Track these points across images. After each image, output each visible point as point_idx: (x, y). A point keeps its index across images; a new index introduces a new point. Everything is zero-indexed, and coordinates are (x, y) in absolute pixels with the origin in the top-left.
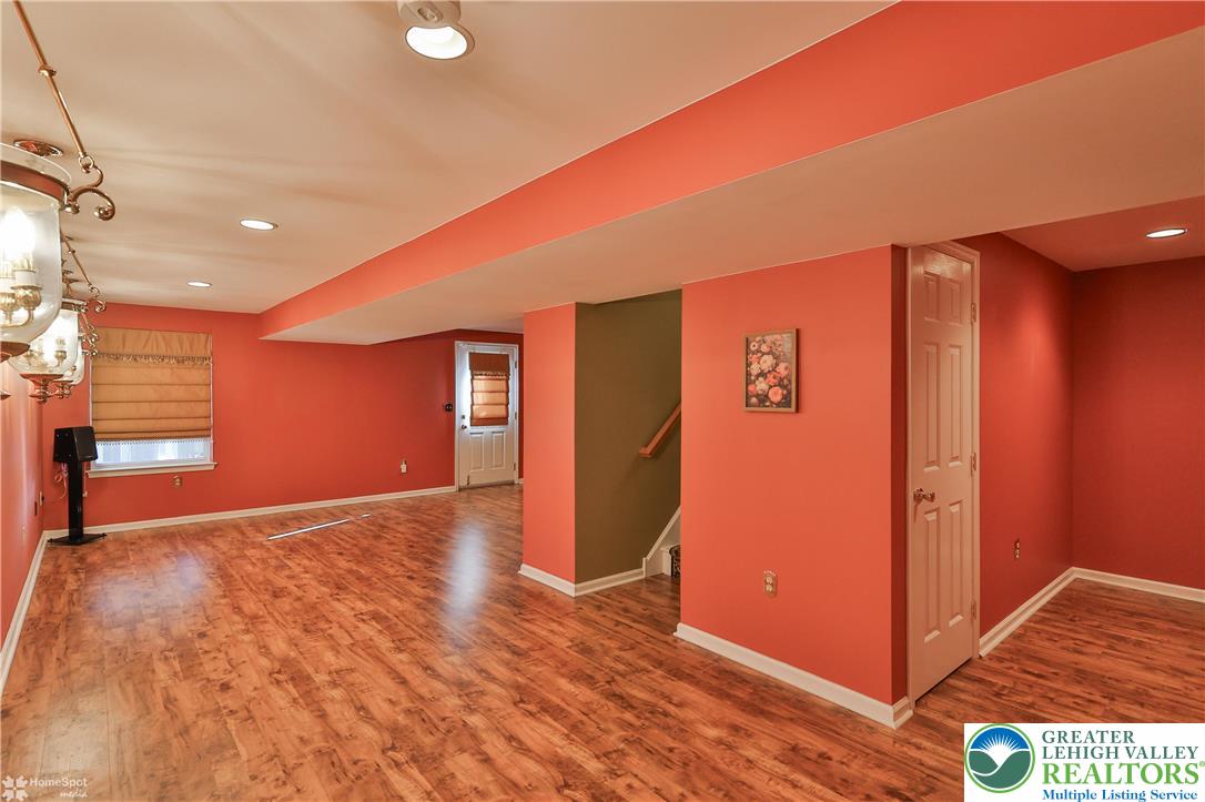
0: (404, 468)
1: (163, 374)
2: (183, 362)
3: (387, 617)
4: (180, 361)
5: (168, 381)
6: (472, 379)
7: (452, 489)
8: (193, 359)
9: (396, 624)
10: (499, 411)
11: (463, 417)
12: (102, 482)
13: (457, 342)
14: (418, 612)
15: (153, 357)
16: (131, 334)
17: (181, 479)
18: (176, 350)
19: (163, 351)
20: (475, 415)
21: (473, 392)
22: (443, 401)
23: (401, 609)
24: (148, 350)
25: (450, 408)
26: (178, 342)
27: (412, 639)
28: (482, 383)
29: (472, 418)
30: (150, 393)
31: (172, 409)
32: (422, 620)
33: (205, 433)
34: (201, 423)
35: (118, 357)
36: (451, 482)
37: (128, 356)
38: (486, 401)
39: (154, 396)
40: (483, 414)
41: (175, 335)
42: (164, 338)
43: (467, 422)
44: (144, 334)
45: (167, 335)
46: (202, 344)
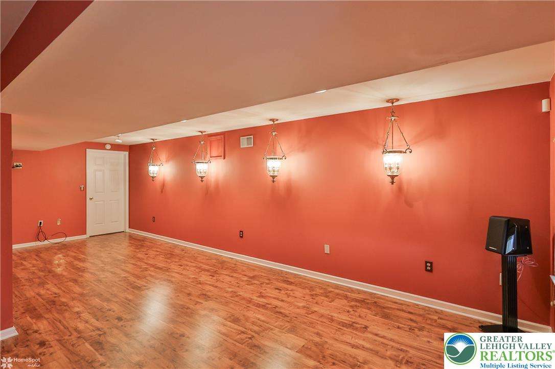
3: (133, 288)
9: (127, 286)
14: (116, 292)
23: (126, 293)
27: (120, 281)
32: (114, 289)
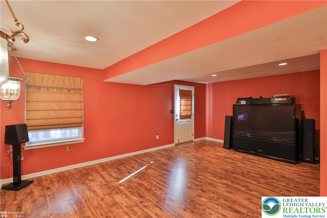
0: (158, 137)
1: (61, 97)
2: (70, 91)
4: (69, 90)
5: (64, 100)
6: (181, 100)
7: (173, 145)
8: (75, 90)
10: (188, 113)
11: (177, 116)
12: (31, 151)
13: (175, 85)
15: (57, 88)
16: (46, 76)
17: (69, 148)
18: (67, 85)
19: (61, 85)
20: (181, 115)
21: (181, 105)
22: (170, 109)
24: (54, 85)
25: (173, 112)
26: (68, 81)
28: (183, 102)
29: (180, 116)
30: (55, 106)
31: (65, 114)
33: (80, 125)
34: (79, 120)
35: (39, 88)
36: (172, 142)
37: (45, 87)
38: (184, 109)
39: (57, 107)
40: (184, 114)
41: (67, 78)
42: (61, 79)
43: (178, 117)
44: (52, 77)
45: (63, 77)
46: (78, 82)
